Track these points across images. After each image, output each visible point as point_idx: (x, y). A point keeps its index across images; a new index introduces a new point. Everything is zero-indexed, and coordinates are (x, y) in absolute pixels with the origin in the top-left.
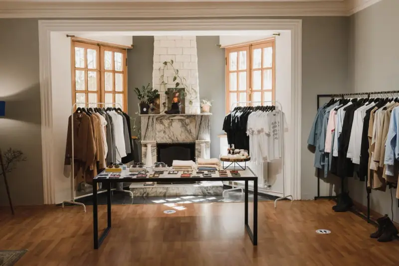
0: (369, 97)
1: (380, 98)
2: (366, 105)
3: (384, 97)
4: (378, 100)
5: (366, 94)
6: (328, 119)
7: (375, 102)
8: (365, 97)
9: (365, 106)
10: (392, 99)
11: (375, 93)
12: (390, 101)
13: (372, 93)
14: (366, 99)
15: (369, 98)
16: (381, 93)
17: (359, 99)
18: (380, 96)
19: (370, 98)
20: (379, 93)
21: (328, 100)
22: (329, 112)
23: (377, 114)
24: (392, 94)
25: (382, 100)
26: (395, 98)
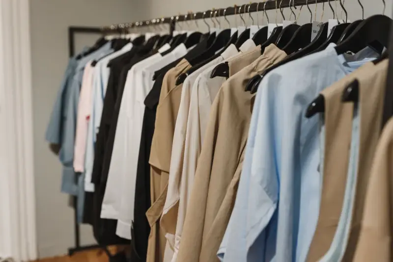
0: (173, 29)
1: (204, 31)
2: (163, 54)
3: (215, 27)
4: (196, 36)
5: (167, 20)
6: (80, 86)
7: (187, 46)
8: (164, 31)
9: (158, 55)
10: (246, 35)
11: (190, 17)
12: (239, 41)
13: (182, 18)
14: (165, 37)
15: (172, 33)
16: (208, 15)
17: (148, 36)
18: (203, 27)
19: (175, 33)
20: (199, 16)
21: (93, 39)
22: (83, 69)
23: (189, 86)
24: (246, 16)
25: (210, 37)
26: (254, 30)
